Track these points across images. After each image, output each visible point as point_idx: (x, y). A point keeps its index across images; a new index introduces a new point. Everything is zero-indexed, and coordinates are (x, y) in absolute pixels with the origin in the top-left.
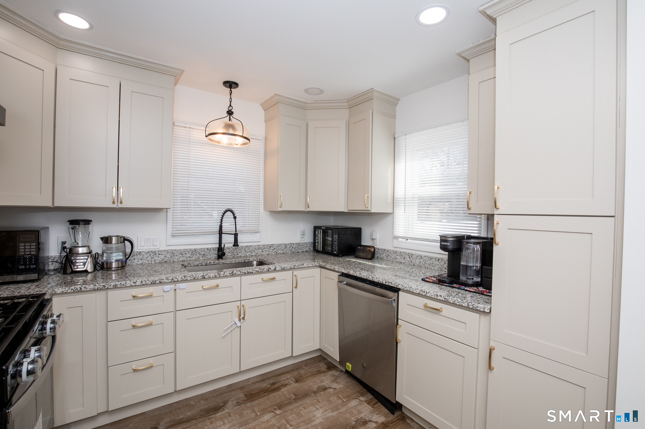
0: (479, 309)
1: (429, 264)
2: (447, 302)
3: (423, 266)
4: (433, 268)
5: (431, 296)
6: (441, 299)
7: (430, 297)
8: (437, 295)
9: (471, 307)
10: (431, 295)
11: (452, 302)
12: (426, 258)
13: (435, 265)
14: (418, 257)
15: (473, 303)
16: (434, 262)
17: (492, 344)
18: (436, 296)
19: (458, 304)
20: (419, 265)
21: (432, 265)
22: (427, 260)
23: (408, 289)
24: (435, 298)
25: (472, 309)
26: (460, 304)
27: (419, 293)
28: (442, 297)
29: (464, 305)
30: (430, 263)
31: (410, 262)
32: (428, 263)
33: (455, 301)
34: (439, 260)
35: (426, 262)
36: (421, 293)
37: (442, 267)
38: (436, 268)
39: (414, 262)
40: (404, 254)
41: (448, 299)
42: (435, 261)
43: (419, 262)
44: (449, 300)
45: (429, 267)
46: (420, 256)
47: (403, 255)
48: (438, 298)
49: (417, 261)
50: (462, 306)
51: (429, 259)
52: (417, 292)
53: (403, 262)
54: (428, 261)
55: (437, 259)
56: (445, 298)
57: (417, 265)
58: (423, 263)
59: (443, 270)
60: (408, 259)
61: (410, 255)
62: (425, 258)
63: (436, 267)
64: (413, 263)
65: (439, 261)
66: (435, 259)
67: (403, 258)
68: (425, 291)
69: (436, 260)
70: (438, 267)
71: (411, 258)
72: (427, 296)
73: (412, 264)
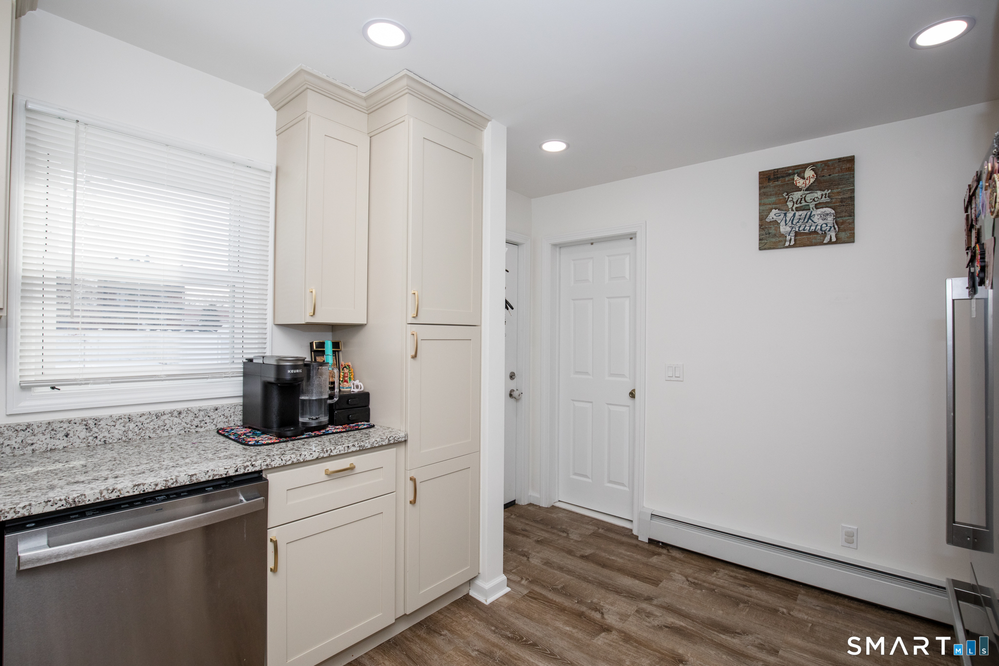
0: (400, 439)
1: (154, 428)
2: (363, 450)
3: (135, 437)
4: (166, 434)
5: (338, 453)
6: (355, 450)
7: (338, 455)
8: (349, 447)
9: (392, 442)
10: (338, 451)
11: (369, 447)
12: (145, 417)
13: (170, 427)
14: (118, 423)
15: (394, 436)
16: (167, 422)
17: (412, 474)
18: (346, 448)
19: (377, 445)
20: (124, 438)
21: (162, 428)
22: (148, 421)
23: (295, 460)
24: (346, 452)
25: (394, 443)
26: (380, 444)
27: (317, 458)
28: (356, 445)
29: (384, 443)
30: (156, 426)
31: (91, 438)
32: (152, 427)
33: (373, 443)
34: (180, 413)
35: (145, 425)
36: (322, 455)
37: (189, 426)
38: (173, 432)
39: (104, 437)
40: (65, 425)
41: (364, 446)
42: (171, 418)
43: (121, 432)
44: (366, 445)
45: (152, 435)
46: (127, 417)
47: (62, 429)
48: (350, 451)
49: (117, 432)
50: (382, 446)
51: (154, 417)
52: (313, 459)
53: (61, 447)
54: (151, 423)
55: (176, 414)
56: (359, 446)
57: (115, 441)
58: (136, 429)
59: (191, 430)
60: (83, 434)
61: (89, 422)
62: (142, 419)
63: (174, 430)
64: (102, 440)
65: (182, 416)
66: (170, 415)
67: (60, 435)
68: (328, 449)
69: (172, 416)
70: (178, 429)
71: (95, 429)
72: (332, 456)
73: (100, 443)
